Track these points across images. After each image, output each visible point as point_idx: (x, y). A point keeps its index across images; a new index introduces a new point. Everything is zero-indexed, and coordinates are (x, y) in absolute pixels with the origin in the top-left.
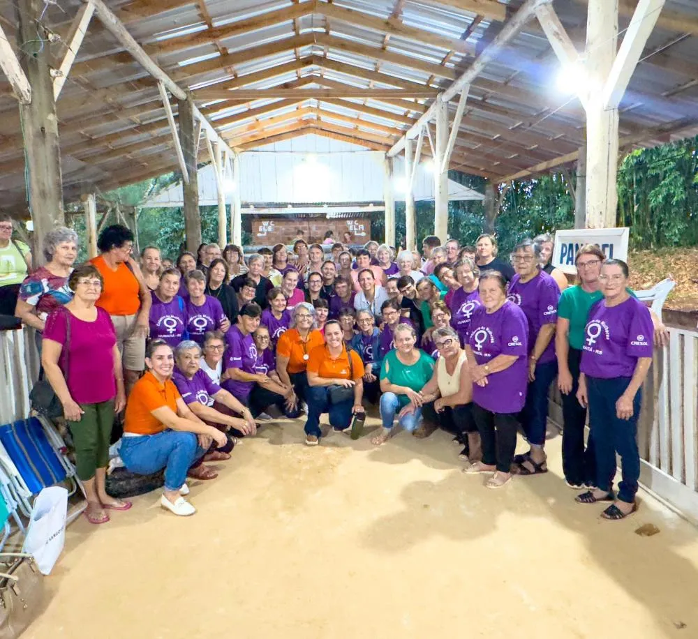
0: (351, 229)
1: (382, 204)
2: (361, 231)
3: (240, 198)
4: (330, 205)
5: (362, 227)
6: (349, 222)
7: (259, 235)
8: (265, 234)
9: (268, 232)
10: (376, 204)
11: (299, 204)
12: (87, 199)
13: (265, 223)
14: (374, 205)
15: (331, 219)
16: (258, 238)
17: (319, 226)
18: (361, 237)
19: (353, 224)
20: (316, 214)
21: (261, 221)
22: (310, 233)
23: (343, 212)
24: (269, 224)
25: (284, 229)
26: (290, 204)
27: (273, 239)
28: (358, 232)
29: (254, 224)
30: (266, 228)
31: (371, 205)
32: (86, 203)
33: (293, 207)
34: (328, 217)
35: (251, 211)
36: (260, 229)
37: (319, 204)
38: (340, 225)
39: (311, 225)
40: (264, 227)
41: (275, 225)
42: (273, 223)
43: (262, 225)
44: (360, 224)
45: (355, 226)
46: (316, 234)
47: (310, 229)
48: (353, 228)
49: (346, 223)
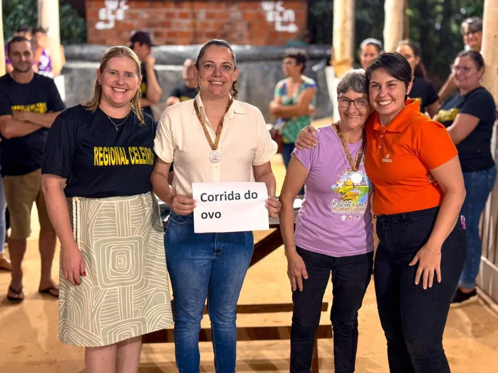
0: (270, 17)
2: (288, 23)
5: (290, 14)
6: (267, 6)
7: (100, 26)
8: (111, 25)
9: (117, 22)
13: (111, 5)
15: (234, 0)
16: (98, 32)
17: (212, 11)
18: (286, 34)
19: (275, 10)
22: (194, 25)
24: (119, 7)
25: (146, 16)
27: (126, 35)
28: (282, 24)
29: (90, 6)
36: (102, 14)
38: (251, 12)
39: (196, 10)
40: (110, 12)
41: (131, 8)
42: (126, 4)
43: (104, 6)
44: (287, 8)
45: (278, 14)
46: (205, 25)
47: (194, 16)
48: (274, 16)
49: (261, 8)
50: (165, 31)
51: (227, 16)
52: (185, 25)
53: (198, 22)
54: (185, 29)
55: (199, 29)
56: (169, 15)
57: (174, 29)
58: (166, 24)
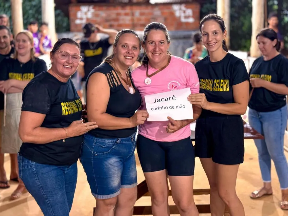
0: (177, 14)
2: (189, 17)
5: (189, 12)
6: (176, 7)
7: (78, 22)
8: (84, 22)
9: (88, 19)
13: (84, 9)
15: (157, 5)
16: (76, 25)
17: (143, 11)
18: (187, 24)
19: (180, 9)
21: (79, 6)
22: (132, 20)
24: (89, 10)
25: (104, 15)
28: (186, 17)
29: (72, 9)
36: (79, 15)
38: (166, 11)
39: (134, 11)
40: (83, 14)
41: (95, 11)
42: (93, 8)
43: (80, 10)
44: (188, 8)
45: (182, 12)
46: (139, 20)
47: (133, 14)
48: (180, 13)
49: (172, 8)
50: (115, 23)
51: (152, 14)
52: (127, 20)
53: (135, 18)
54: (127, 22)
55: (136, 22)
56: (118, 14)
57: (121, 22)
58: (116, 20)
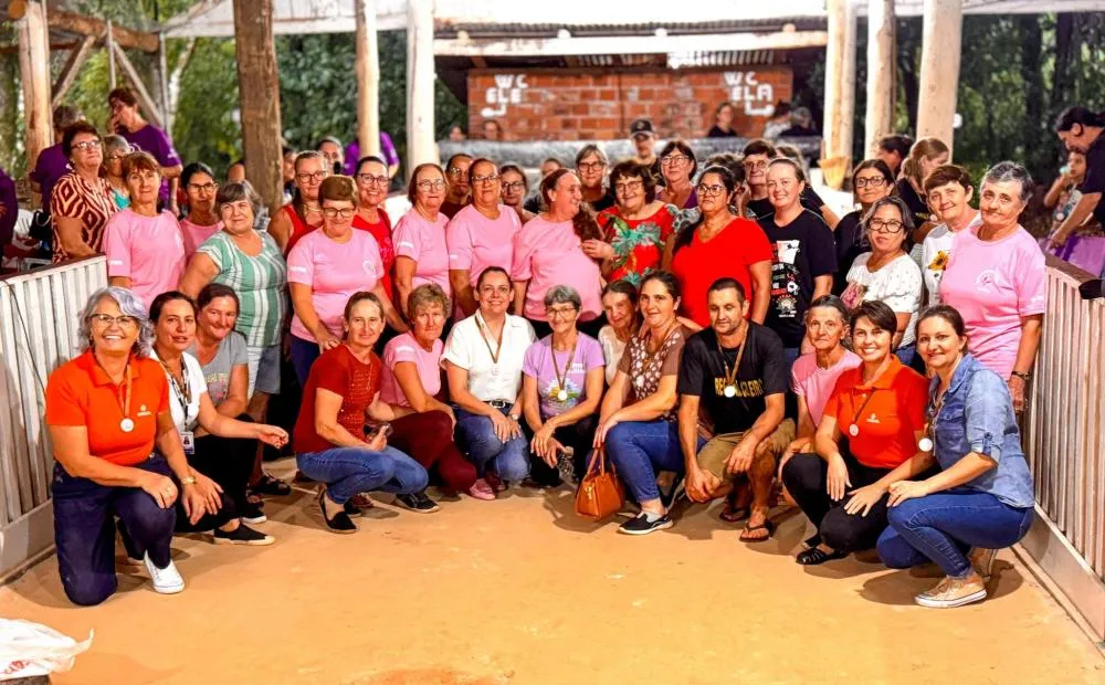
0: (735, 96)
1: (820, 25)
2: (764, 103)
3: (433, 12)
4: (675, 30)
5: (766, 90)
6: (732, 79)
7: (487, 113)
8: (502, 112)
9: (510, 107)
10: (803, 25)
11: (589, 28)
12: (23, 14)
13: (504, 81)
14: (798, 30)
15: (684, 71)
17: (647, 88)
18: (756, 119)
19: (743, 83)
20: (641, 55)
21: (493, 75)
22: (622, 110)
23: (714, 49)
24: (514, 85)
25: (551, 97)
26: (565, 27)
27: (523, 125)
28: (755, 104)
29: (474, 83)
30: (507, 93)
31: (789, 27)
32: (21, 25)
33: (573, 36)
34: (674, 63)
35: (462, 47)
36: (491, 96)
37: (643, 27)
38: (707, 87)
39: (624, 88)
40: (500, 93)
41: (530, 86)
42: (524, 81)
43: (494, 85)
44: (760, 82)
45: (747, 90)
46: (639, 109)
47: (622, 96)
48: (743, 94)
49: (725, 81)
50: (579, 118)
51: (671, 94)
52: (608, 109)
53: (627, 105)
54: (608, 116)
55: (627, 114)
56: (585, 95)
57: (593, 115)
58: (583, 109)
